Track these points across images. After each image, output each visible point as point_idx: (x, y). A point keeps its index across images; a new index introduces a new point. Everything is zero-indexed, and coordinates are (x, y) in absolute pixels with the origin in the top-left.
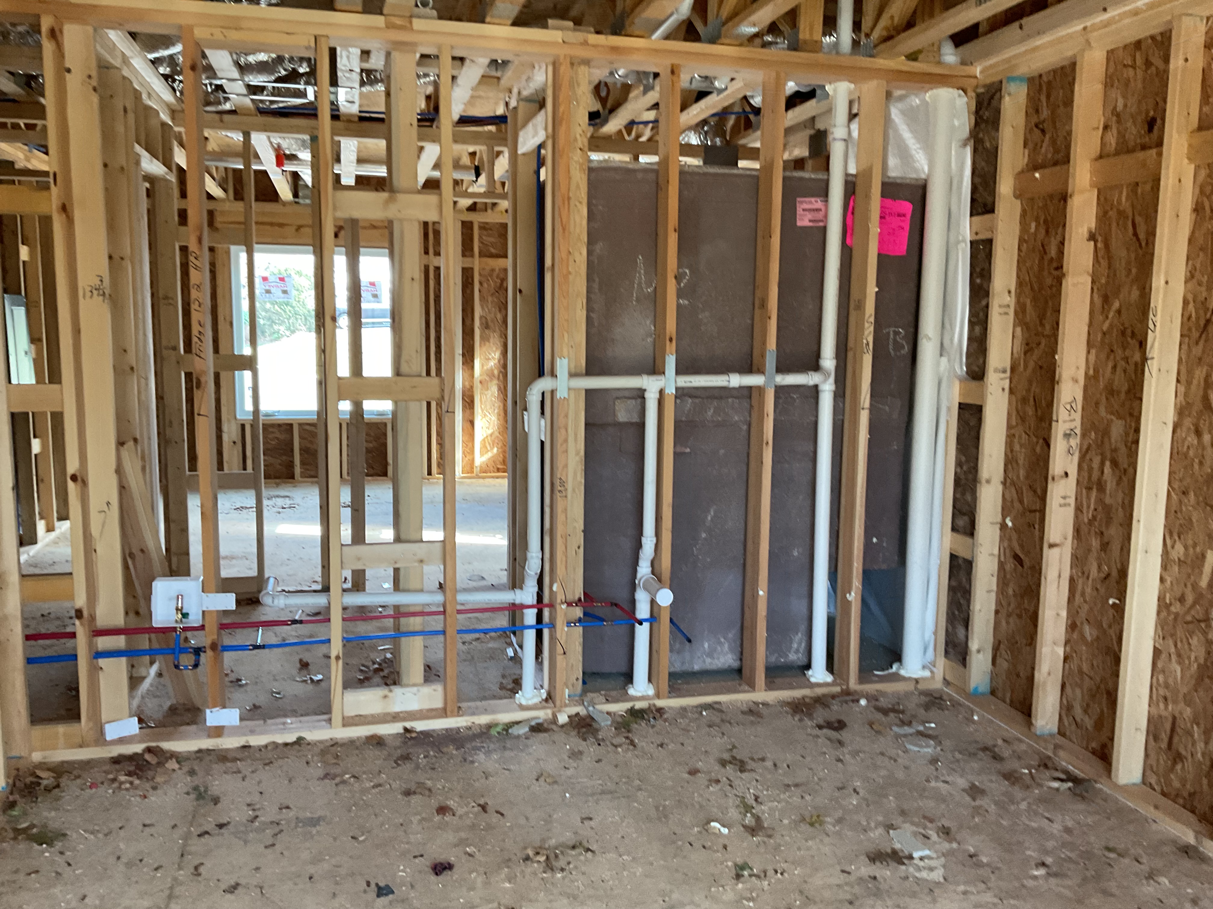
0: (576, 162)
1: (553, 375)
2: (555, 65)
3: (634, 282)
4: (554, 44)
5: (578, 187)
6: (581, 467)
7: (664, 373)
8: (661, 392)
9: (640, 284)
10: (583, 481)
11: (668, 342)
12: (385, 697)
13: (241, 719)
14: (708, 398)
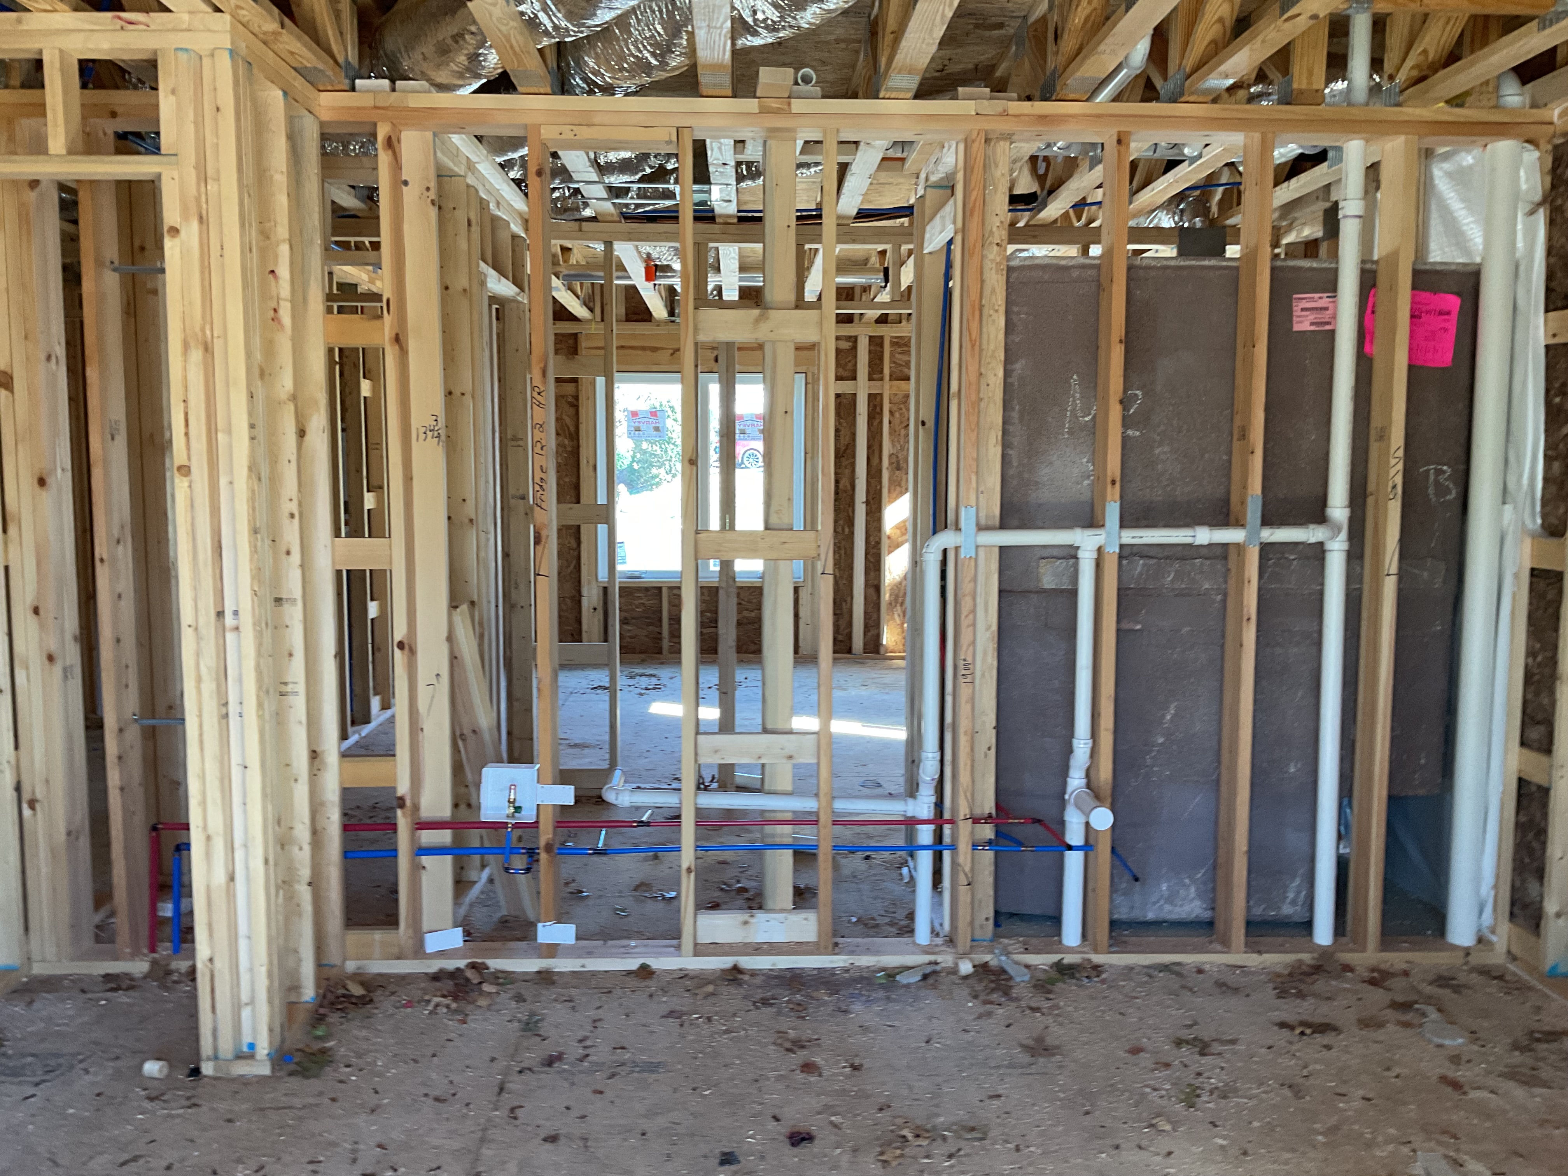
0: (992, 261)
1: (958, 529)
2: (968, 143)
3: (1066, 410)
4: (966, 117)
5: (993, 291)
6: (992, 647)
7: (1103, 526)
8: (1100, 550)
9: (1074, 410)
10: (995, 663)
11: (1109, 486)
12: (746, 923)
13: (578, 938)
14: (1167, 558)
